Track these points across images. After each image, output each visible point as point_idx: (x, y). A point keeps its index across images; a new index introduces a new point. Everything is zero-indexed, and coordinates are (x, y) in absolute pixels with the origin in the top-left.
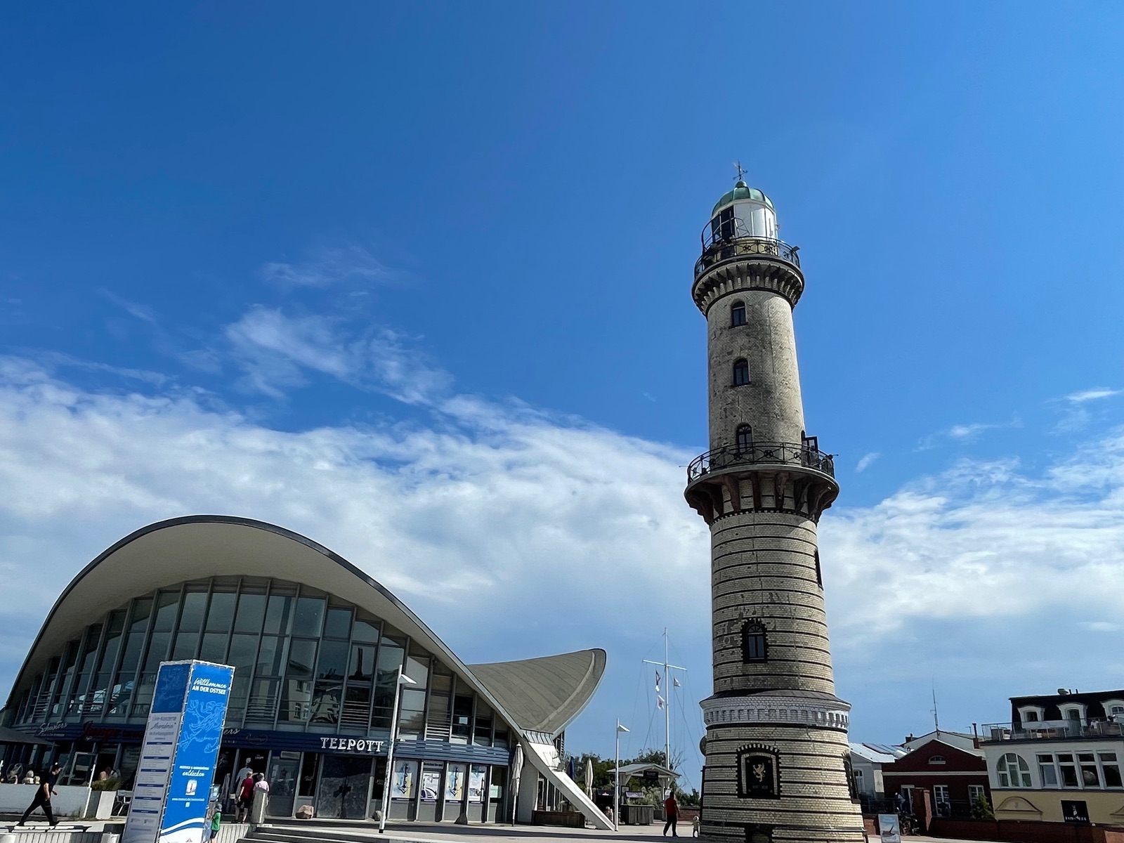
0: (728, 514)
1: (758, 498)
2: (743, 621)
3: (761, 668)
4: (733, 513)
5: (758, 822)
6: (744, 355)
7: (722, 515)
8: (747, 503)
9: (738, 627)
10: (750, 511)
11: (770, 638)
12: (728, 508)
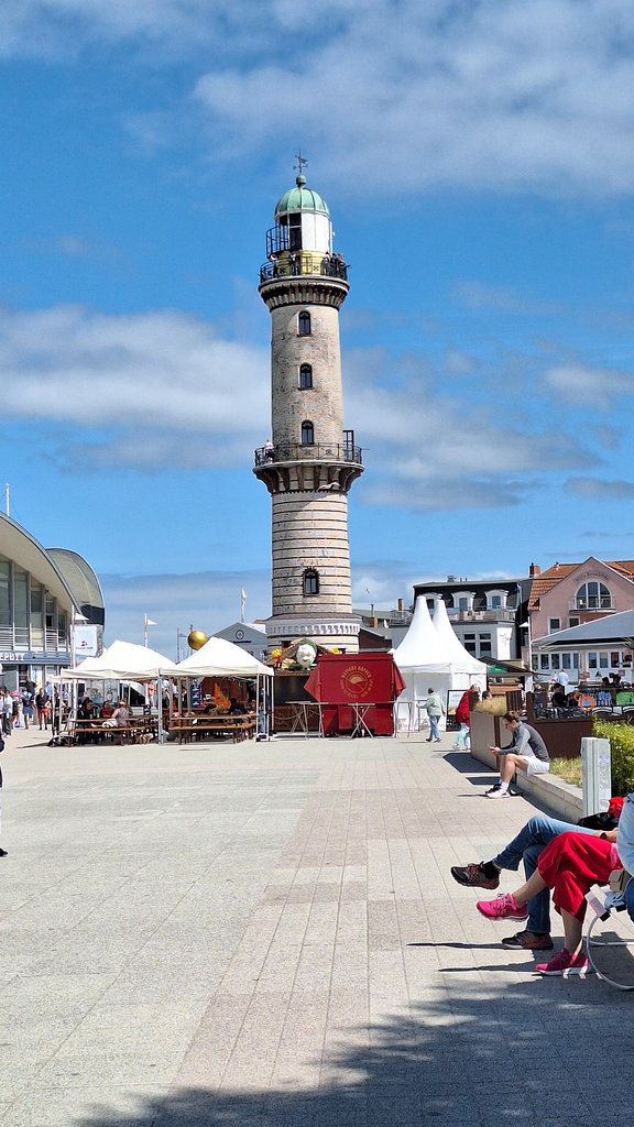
0: (294, 491)
1: (317, 482)
2: (304, 568)
3: (315, 599)
4: (298, 491)
6: (309, 362)
7: (288, 490)
8: (308, 485)
9: (300, 572)
10: (311, 490)
11: (321, 580)
12: (294, 485)
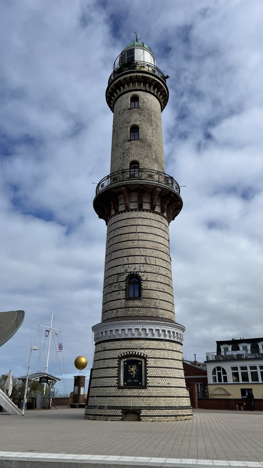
0: (121, 212)
1: (140, 203)
2: (128, 274)
3: (137, 303)
4: (125, 211)
5: (131, 405)
7: (117, 212)
8: (134, 205)
9: (124, 277)
10: (136, 210)
11: (144, 285)
12: (122, 208)
